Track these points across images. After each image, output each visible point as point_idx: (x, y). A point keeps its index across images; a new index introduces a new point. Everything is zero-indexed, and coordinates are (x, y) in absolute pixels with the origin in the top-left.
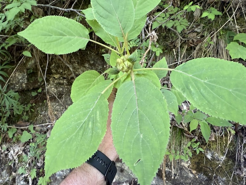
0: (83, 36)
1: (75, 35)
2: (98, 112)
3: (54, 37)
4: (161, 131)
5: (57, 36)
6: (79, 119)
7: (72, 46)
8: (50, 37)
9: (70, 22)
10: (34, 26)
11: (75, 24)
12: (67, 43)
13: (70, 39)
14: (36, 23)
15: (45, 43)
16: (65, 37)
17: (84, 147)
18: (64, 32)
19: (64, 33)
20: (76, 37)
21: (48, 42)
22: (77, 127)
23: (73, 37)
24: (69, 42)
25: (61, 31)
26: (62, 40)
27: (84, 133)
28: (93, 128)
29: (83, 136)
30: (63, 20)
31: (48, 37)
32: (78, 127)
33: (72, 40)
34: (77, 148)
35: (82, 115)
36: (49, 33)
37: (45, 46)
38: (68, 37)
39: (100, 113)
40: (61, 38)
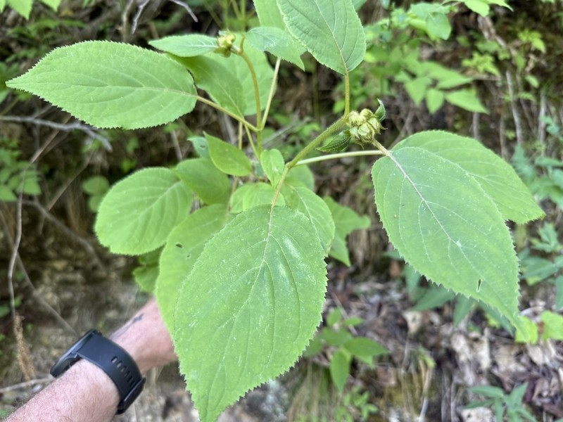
0: (181, 88)
1: (163, 84)
2: (288, 243)
3: (112, 89)
4: (489, 226)
5: (119, 87)
6: (246, 265)
7: (161, 108)
8: (101, 88)
9: (147, 55)
10: (55, 62)
11: (159, 61)
12: (147, 103)
13: (152, 95)
14: (58, 57)
15: (91, 102)
16: (140, 89)
17: (286, 320)
18: (135, 76)
19: (136, 80)
20: (166, 91)
21: (97, 102)
22: (249, 283)
23: (157, 90)
24: (153, 100)
25: (127, 76)
26: (132, 94)
27: (275, 292)
28: (291, 276)
29: (274, 297)
30: (128, 52)
31: (97, 88)
32: (252, 284)
33: (158, 97)
34: (272, 326)
35: (250, 255)
36: (97, 80)
37: (91, 109)
38: (145, 88)
39: (293, 242)
40: (131, 92)
